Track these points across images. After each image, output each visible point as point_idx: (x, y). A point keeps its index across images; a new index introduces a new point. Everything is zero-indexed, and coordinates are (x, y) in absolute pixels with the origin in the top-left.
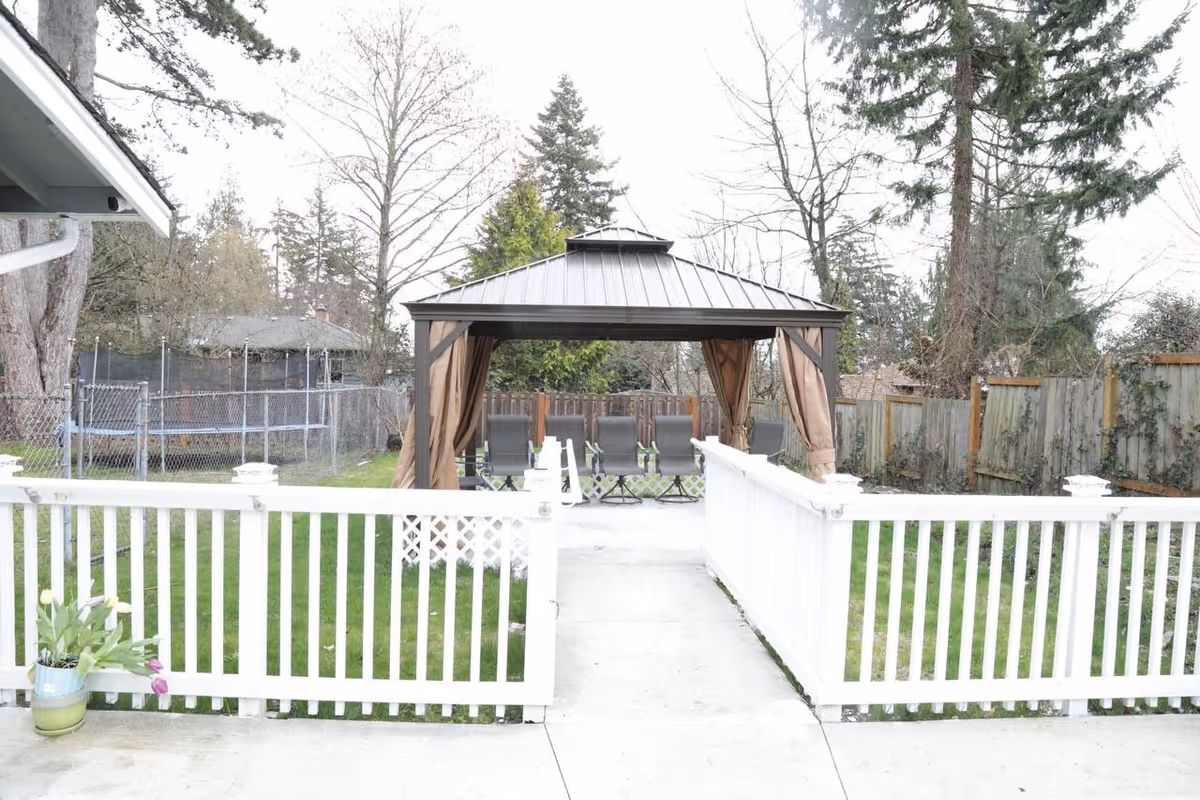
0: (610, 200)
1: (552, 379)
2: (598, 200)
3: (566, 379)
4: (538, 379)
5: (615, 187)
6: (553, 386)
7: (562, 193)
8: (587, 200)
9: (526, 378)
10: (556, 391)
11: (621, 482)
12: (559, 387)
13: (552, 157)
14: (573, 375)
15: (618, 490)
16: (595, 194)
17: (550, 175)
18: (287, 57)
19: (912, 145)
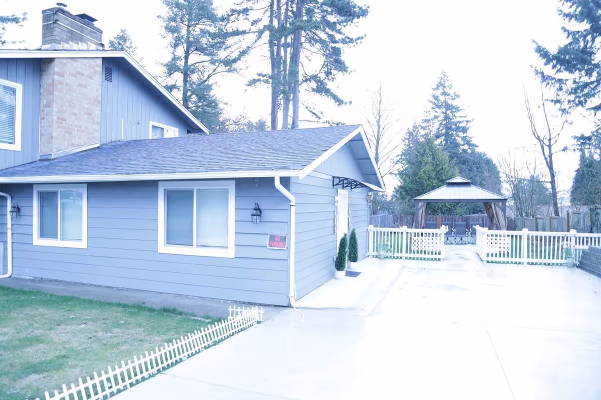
0: (467, 124)
1: (441, 210)
2: (461, 125)
3: (447, 210)
4: (436, 211)
5: (469, 118)
6: (442, 213)
7: (444, 123)
8: (456, 125)
9: (432, 210)
10: (443, 215)
11: (461, 239)
12: (444, 214)
13: (439, 107)
14: (450, 209)
15: (461, 242)
16: (460, 122)
17: (438, 114)
18: (348, 104)
19: (593, 111)
